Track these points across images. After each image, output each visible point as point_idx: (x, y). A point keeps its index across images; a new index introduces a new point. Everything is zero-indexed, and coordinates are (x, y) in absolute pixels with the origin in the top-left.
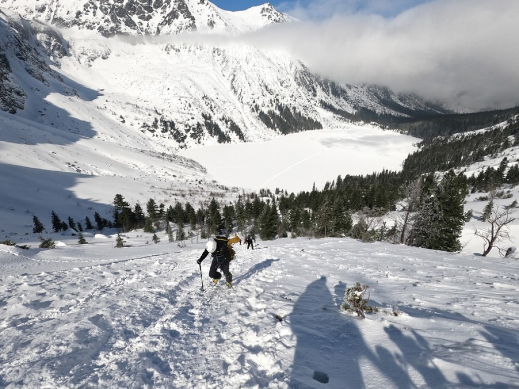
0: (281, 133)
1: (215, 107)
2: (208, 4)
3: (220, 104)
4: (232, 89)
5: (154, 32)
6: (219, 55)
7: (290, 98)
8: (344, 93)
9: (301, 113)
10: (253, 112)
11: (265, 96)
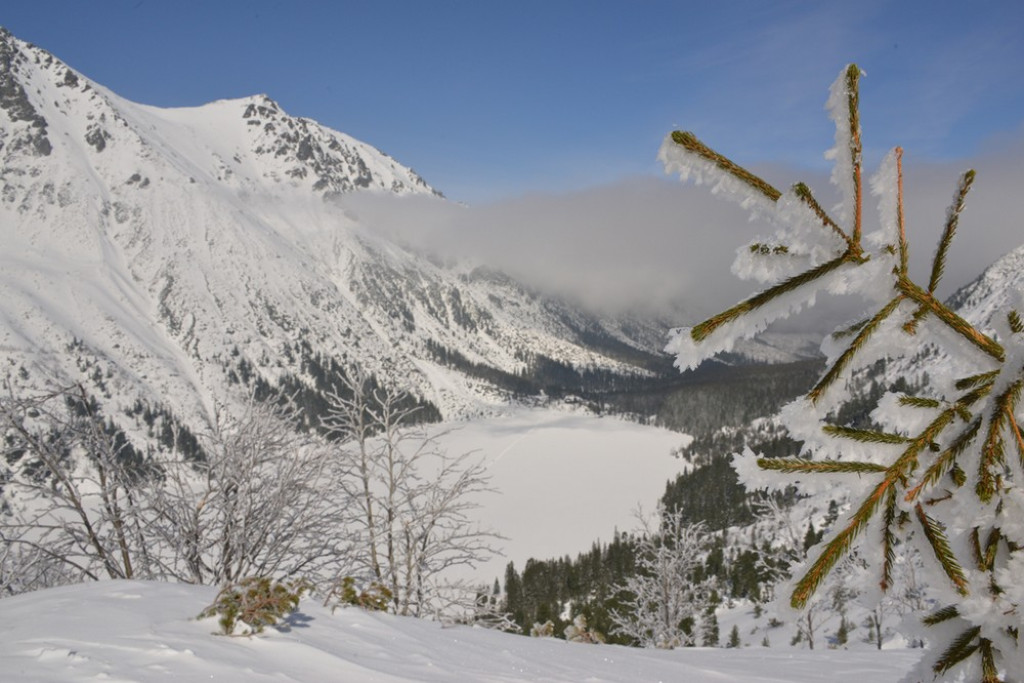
0: (324, 441)
1: (110, 376)
2: (88, 87)
3: (125, 362)
4: (164, 316)
7: (340, 339)
8: (485, 319)
9: (378, 379)
10: (234, 384)
11: (268, 334)
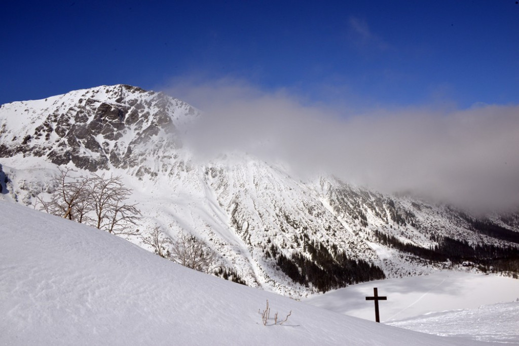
0: (317, 290)
1: (208, 254)
2: (199, 114)
3: (215, 247)
4: (234, 223)
5: (123, 153)
6: (214, 177)
7: (325, 232)
8: (410, 217)
9: (347, 254)
10: (268, 258)
11: (286, 231)
